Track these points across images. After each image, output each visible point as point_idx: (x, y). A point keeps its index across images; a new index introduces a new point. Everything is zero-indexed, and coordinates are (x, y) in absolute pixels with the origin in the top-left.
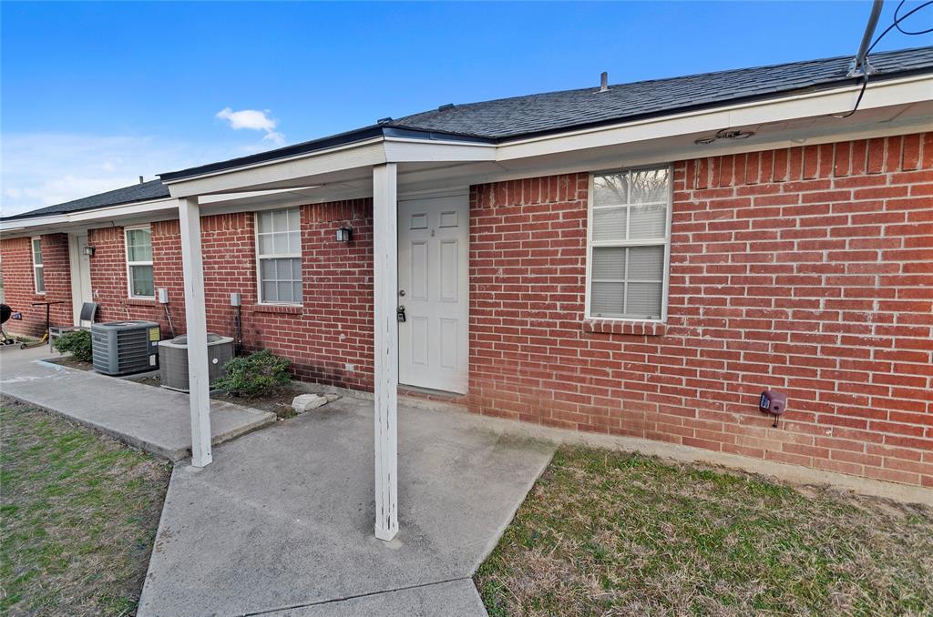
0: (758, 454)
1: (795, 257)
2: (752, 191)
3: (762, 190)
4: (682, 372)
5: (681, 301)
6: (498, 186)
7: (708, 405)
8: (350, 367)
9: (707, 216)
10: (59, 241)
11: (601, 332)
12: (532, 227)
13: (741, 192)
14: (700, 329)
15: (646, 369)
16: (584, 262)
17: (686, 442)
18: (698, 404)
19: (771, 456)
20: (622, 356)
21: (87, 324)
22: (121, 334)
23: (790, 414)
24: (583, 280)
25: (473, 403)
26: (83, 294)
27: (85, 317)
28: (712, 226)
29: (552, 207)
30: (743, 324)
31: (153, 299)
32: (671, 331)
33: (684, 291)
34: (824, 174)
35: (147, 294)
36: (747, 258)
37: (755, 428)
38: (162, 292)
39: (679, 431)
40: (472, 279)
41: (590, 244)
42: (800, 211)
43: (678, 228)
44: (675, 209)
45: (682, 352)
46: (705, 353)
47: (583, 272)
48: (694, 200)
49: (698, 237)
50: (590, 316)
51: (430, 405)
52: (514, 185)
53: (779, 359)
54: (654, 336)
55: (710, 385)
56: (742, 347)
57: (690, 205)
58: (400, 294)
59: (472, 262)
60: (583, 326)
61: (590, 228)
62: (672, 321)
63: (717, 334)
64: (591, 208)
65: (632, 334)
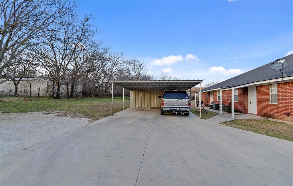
0: (287, 121)
1: (289, 95)
2: (285, 87)
3: (286, 87)
4: (279, 110)
5: (278, 101)
6: (259, 86)
7: (282, 114)
8: (243, 110)
9: (281, 90)
10: (209, 93)
11: (270, 105)
12: (263, 91)
13: (284, 87)
14: (281, 104)
15: (275, 110)
17: (280, 120)
18: (281, 114)
19: (289, 121)
20: (273, 108)
21: (212, 104)
22: (216, 104)
23: (290, 116)
25: (257, 115)
26: (212, 100)
27: (212, 103)
28: (281, 91)
29: (265, 89)
30: (285, 104)
32: (278, 105)
33: (279, 99)
34: (291, 85)
36: (285, 95)
37: (287, 117)
39: (279, 118)
40: (257, 98)
41: (270, 93)
42: (289, 90)
43: (278, 92)
44: (277, 89)
45: (279, 107)
46: (281, 108)
47: (269, 97)
48: (279, 88)
49: (280, 93)
50: (270, 103)
51: (252, 115)
52: (261, 86)
53: (289, 108)
54: (276, 105)
55: (282, 112)
56: (285, 107)
57: (279, 89)
58: (250, 100)
59: (257, 96)
60: (268, 104)
61: (270, 92)
62: (278, 103)
63: (282, 105)
64: (270, 89)
65: (274, 105)
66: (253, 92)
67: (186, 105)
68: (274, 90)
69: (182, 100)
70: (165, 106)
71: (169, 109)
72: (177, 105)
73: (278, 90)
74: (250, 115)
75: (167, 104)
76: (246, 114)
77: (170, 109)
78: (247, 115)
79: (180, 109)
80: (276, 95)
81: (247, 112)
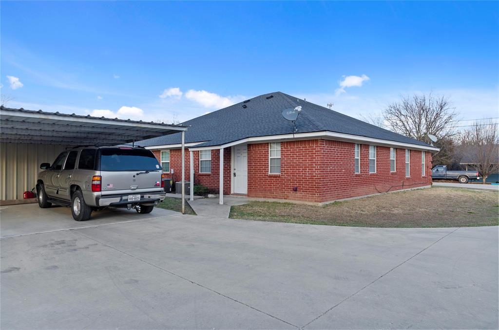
0: (294, 199)
1: (297, 161)
2: (291, 148)
3: (293, 148)
4: (283, 184)
5: (282, 170)
7: (287, 190)
9: (286, 153)
11: (271, 176)
12: (259, 154)
14: (286, 175)
15: (278, 184)
16: (268, 161)
17: (284, 199)
18: (285, 190)
19: (296, 200)
20: (274, 181)
23: (299, 191)
24: (268, 165)
25: (248, 195)
28: (287, 155)
29: (261, 149)
30: (291, 174)
31: (169, 172)
32: (281, 176)
33: (283, 167)
34: (300, 145)
35: (166, 171)
37: (294, 194)
38: (172, 170)
39: (283, 196)
40: (248, 166)
41: (270, 158)
42: (298, 152)
43: (282, 155)
44: (281, 151)
45: (283, 180)
46: (287, 180)
47: (268, 163)
48: (284, 149)
49: (285, 157)
50: (269, 173)
51: (240, 196)
52: (255, 144)
53: (296, 180)
54: (279, 177)
55: (287, 186)
56: (291, 178)
57: (283, 151)
58: (235, 169)
59: (248, 162)
60: (267, 175)
61: (269, 154)
62: (282, 174)
63: (288, 176)
64: (269, 150)
65: (275, 177)
66: (239, 155)
67: (157, 186)
68: (275, 153)
69: (147, 172)
70: (103, 193)
71: (117, 200)
72: (137, 188)
73: (281, 153)
74: (235, 196)
75: (111, 186)
76: (229, 194)
77: (121, 200)
78: (230, 197)
79: (142, 197)
80: (279, 160)
81: (230, 193)
